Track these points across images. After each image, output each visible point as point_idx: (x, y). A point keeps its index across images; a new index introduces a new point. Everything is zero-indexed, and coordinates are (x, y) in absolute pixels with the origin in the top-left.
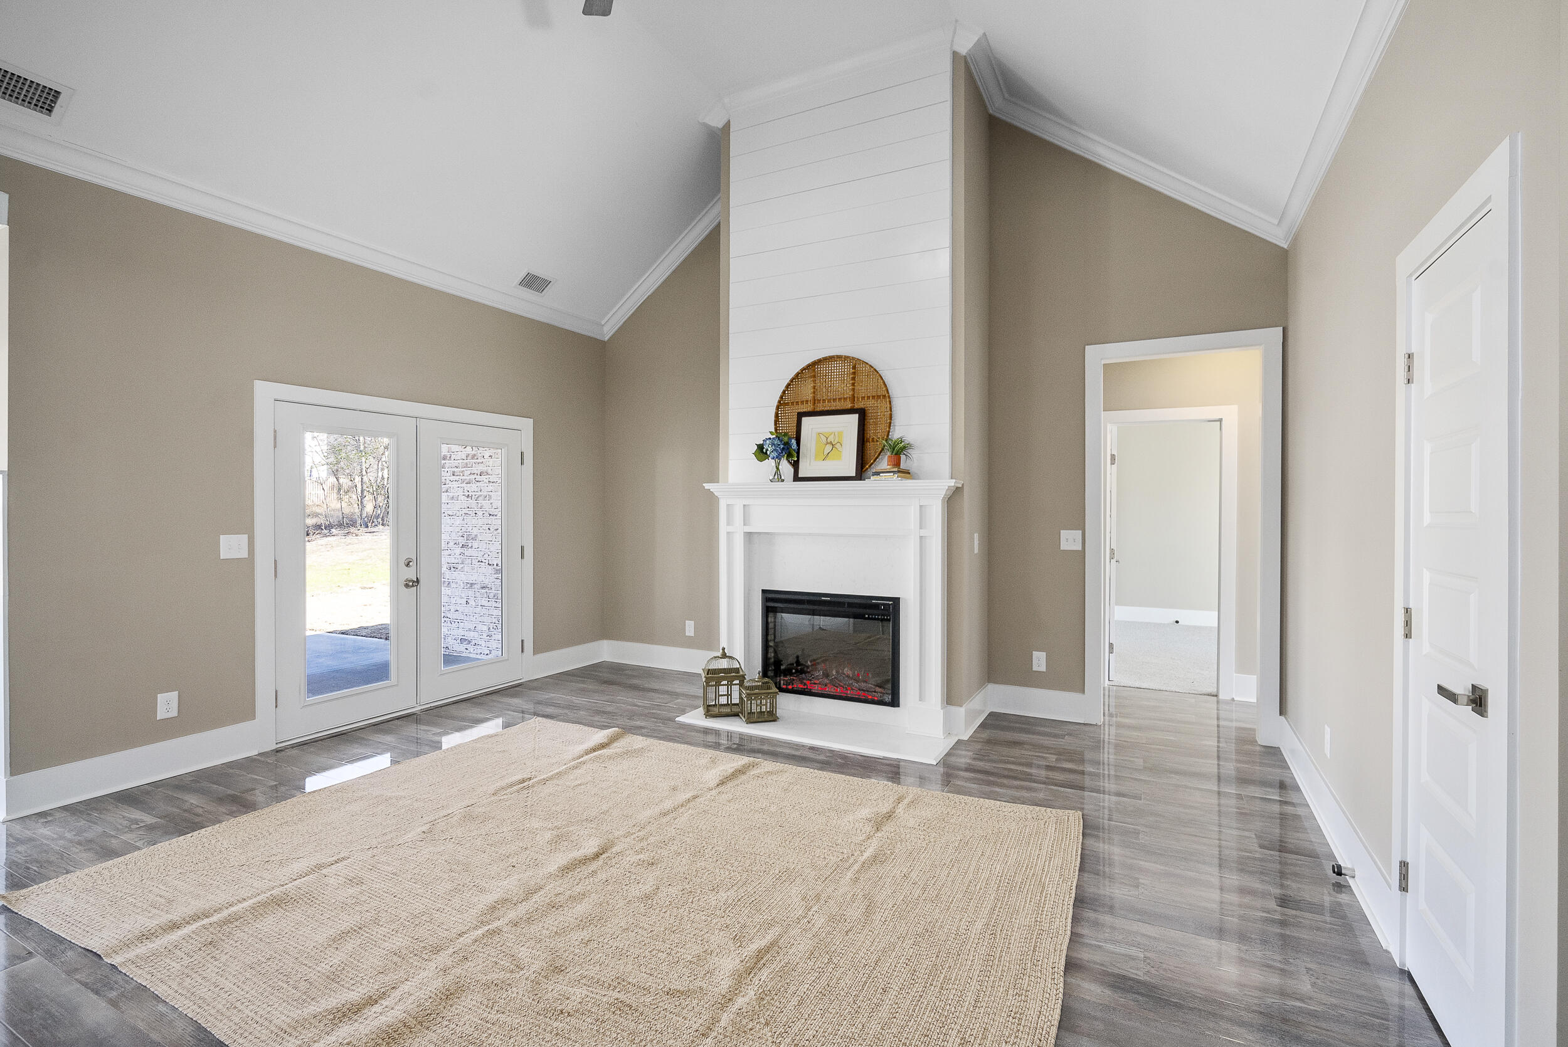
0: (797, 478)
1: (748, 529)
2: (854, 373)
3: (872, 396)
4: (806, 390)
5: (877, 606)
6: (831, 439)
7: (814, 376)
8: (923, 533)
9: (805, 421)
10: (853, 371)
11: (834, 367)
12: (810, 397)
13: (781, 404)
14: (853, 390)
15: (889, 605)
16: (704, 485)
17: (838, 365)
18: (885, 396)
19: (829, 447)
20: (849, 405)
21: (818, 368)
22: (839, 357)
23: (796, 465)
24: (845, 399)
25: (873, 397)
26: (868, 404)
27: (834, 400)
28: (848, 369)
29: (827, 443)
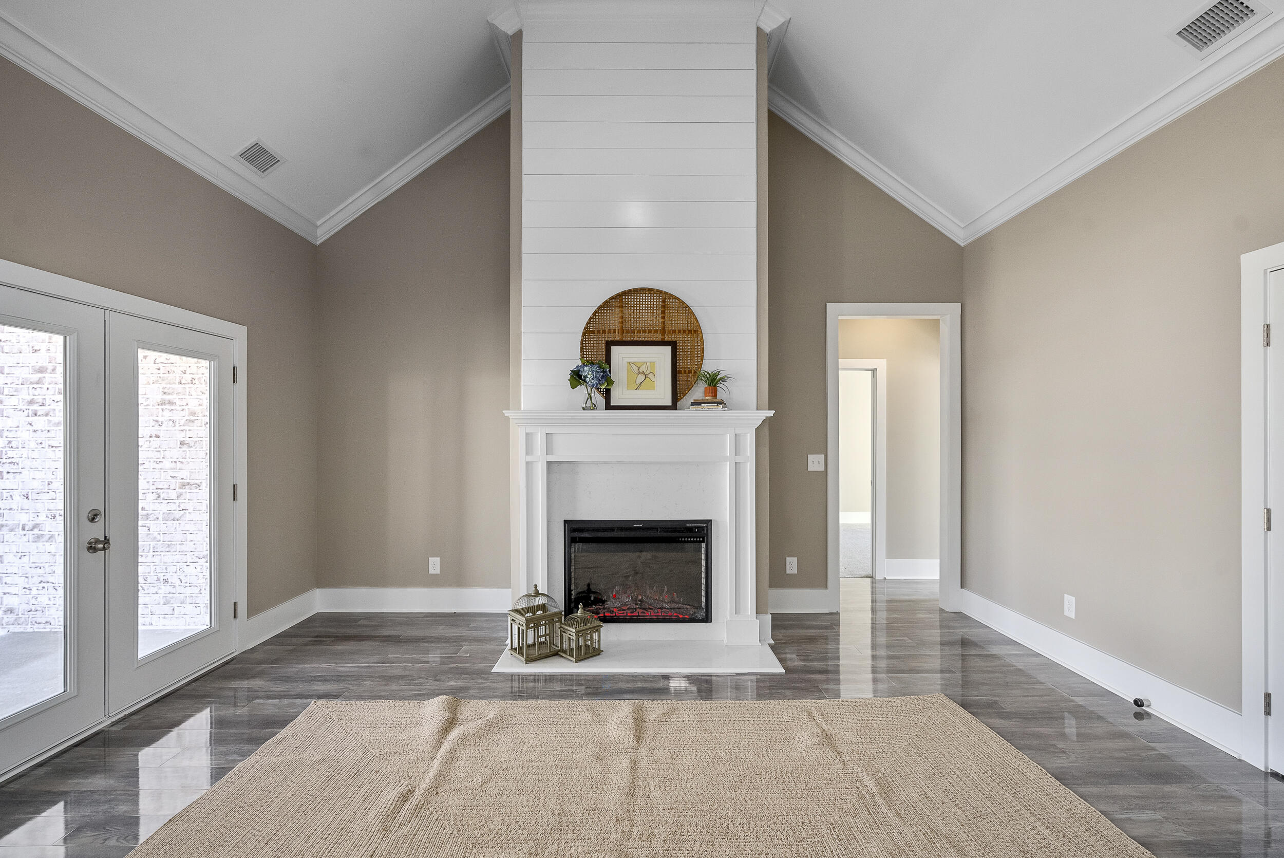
0: (609, 407)
1: (551, 458)
2: (663, 307)
3: (683, 331)
4: (613, 320)
5: (690, 529)
6: (643, 369)
7: (622, 306)
8: (738, 459)
9: (615, 350)
10: (663, 304)
11: (643, 299)
12: (617, 326)
13: (587, 332)
14: (664, 323)
15: (703, 527)
16: (504, 411)
17: (645, 298)
18: (695, 331)
19: (641, 378)
20: (658, 337)
21: (625, 299)
22: (650, 290)
23: (607, 394)
24: (656, 331)
25: (685, 331)
26: (679, 338)
27: (644, 331)
28: (657, 301)
29: (639, 373)
